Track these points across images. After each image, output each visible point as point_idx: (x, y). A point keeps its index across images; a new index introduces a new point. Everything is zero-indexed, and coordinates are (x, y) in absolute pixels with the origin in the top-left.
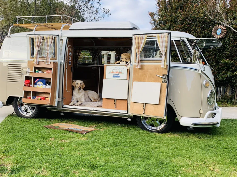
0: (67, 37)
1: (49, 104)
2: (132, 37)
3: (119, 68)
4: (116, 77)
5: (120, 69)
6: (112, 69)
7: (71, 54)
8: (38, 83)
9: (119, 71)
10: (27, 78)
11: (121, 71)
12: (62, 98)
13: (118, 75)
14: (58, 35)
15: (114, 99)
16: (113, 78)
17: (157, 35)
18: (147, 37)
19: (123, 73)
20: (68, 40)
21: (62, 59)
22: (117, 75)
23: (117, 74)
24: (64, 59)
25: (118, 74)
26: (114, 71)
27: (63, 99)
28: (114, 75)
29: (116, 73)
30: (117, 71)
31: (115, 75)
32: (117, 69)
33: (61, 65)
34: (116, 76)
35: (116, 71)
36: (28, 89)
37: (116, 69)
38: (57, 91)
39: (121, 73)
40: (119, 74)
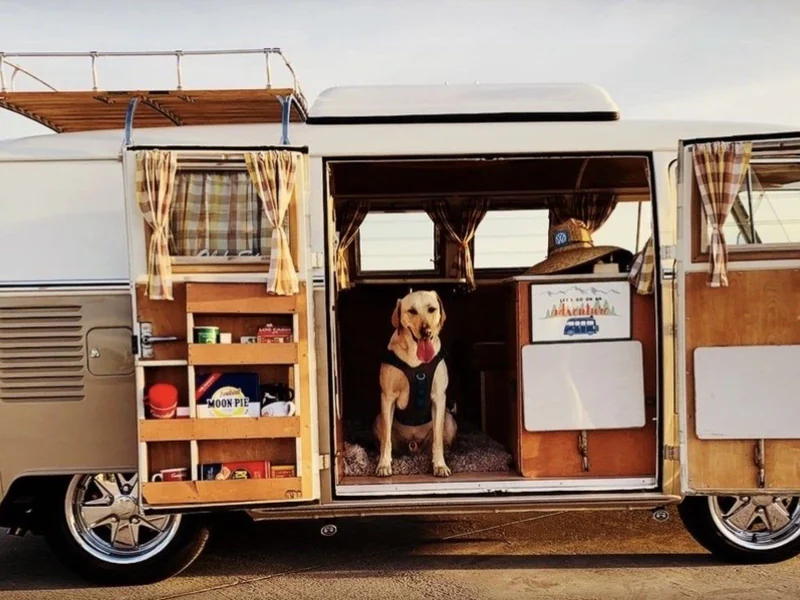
3: (594, 291)
4: (577, 330)
5: (598, 295)
6: (562, 296)
9: (592, 304)
11: (602, 303)
12: (333, 456)
13: (591, 323)
16: (567, 337)
19: (613, 313)
22: (583, 323)
23: (585, 320)
25: (591, 318)
26: (570, 305)
28: (571, 324)
29: (581, 312)
30: (585, 302)
31: (577, 323)
32: (584, 297)
33: (315, 293)
34: (581, 329)
35: (578, 305)
37: (580, 296)
39: (604, 311)
40: (595, 317)
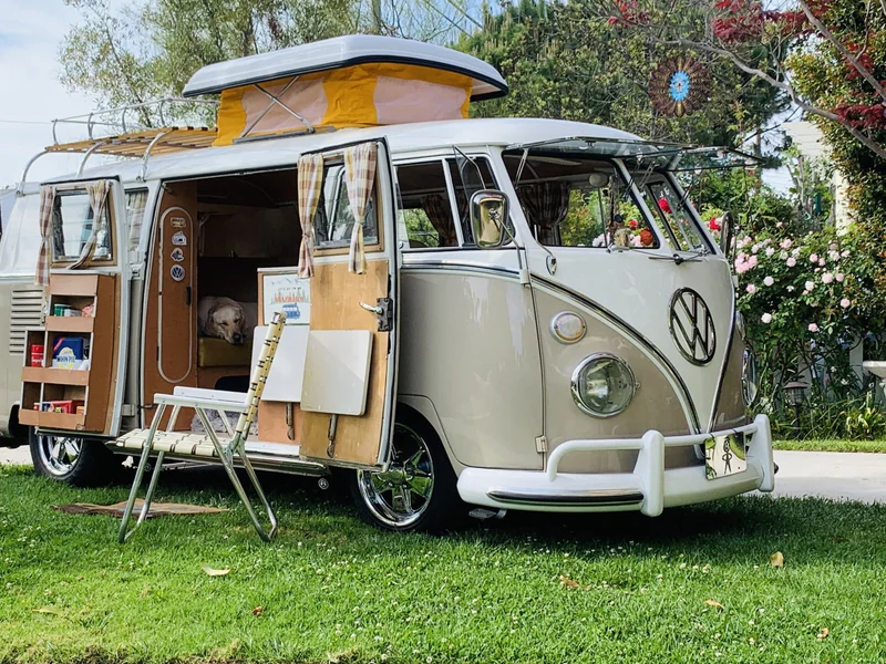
0: (163, 180)
1: (81, 429)
2: (295, 165)
3: (296, 282)
5: (299, 285)
6: (279, 285)
7: (184, 238)
8: (62, 354)
9: (296, 294)
10: (35, 337)
11: (301, 292)
12: (139, 407)
13: (295, 309)
14: (117, 178)
15: (286, 403)
17: (345, 151)
18: (325, 160)
20: (162, 190)
21: (138, 262)
22: (291, 309)
23: (292, 306)
24: (146, 260)
25: (295, 306)
26: (285, 294)
27: (142, 410)
29: (290, 299)
30: (292, 291)
31: (288, 309)
32: (291, 287)
33: (132, 283)
34: (294, 313)
35: (288, 294)
36: (35, 375)
37: (289, 286)
38: (117, 381)
39: (301, 300)
40: (298, 304)
